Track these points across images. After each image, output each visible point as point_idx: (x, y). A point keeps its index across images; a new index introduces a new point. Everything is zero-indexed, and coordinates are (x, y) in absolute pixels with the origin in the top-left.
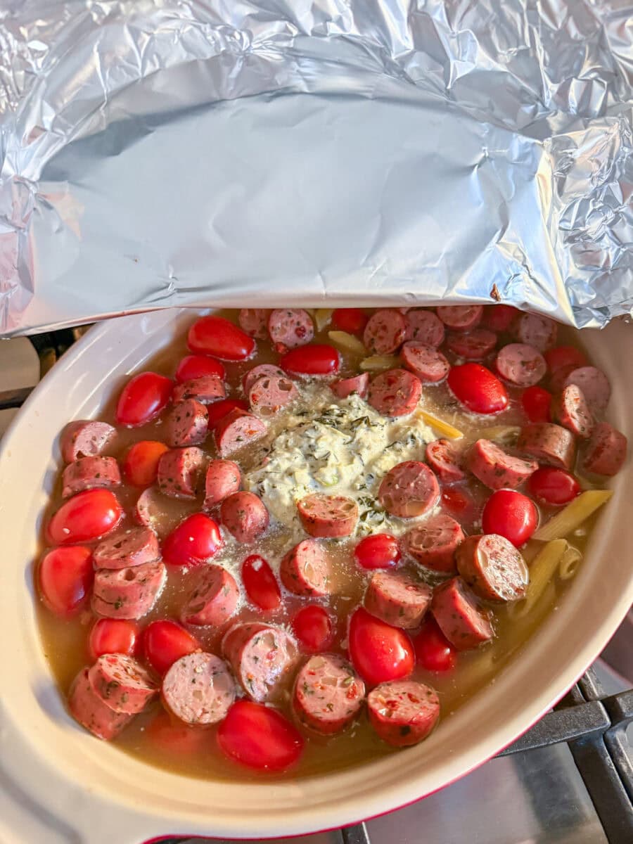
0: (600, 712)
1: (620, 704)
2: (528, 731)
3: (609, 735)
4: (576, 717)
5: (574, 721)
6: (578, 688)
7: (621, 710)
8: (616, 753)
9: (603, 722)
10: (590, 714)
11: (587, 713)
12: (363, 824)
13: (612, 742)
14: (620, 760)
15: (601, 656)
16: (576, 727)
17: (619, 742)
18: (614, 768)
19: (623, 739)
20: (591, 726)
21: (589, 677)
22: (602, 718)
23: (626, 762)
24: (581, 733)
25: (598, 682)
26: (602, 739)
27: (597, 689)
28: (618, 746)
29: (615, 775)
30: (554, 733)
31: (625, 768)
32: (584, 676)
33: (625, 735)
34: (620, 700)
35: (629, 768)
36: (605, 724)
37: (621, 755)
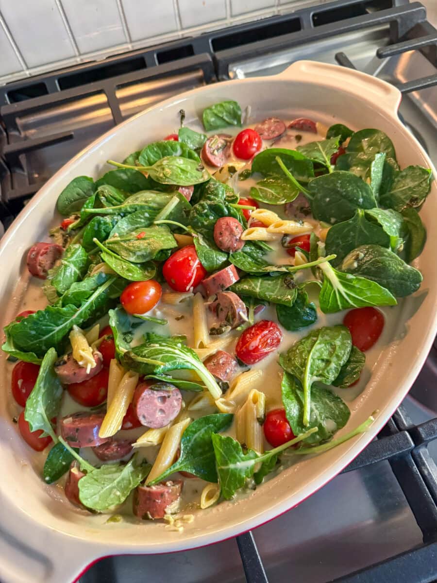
0: (407, 439)
1: (421, 432)
2: (358, 457)
3: (415, 452)
4: (390, 443)
5: (389, 447)
6: (393, 422)
7: (421, 435)
8: (420, 463)
9: (409, 445)
10: (400, 440)
11: (397, 440)
12: (250, 532)
13: (417, 456)
14: (423, 467)
15: (410, 393)
16: (390, 450)
17: (422, 455)
18: (419, 473)
19: (425, 454)
20: (401, 449)
21: (400, 413)
22: (408, 443)
23: (427, 469)
24: (394, 454)
25: (407, 416)
26: (410, 455)
27: (406, 421)
28: (421, 458)
29: (420, 479)
30: (375, 456)
31: (426, 472)
32: (396, 412)
33: (427, 450)
34: (420, 429)
35: (429, 472)
36: (410, 447)
37: (424, 464)
